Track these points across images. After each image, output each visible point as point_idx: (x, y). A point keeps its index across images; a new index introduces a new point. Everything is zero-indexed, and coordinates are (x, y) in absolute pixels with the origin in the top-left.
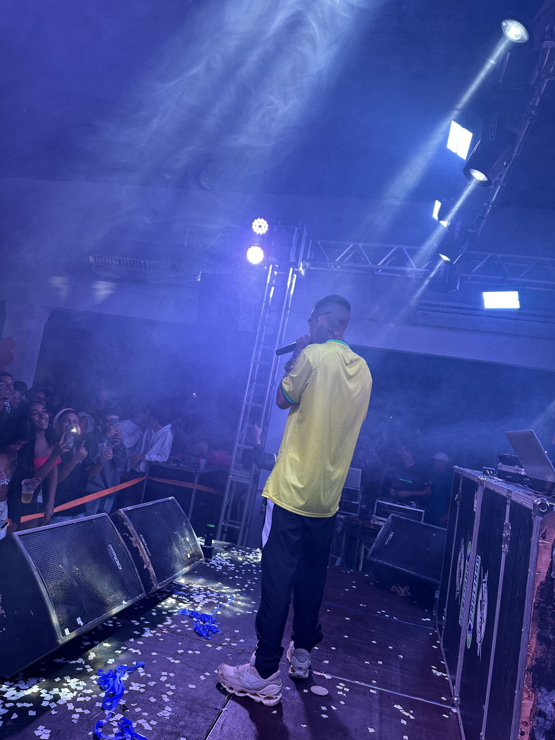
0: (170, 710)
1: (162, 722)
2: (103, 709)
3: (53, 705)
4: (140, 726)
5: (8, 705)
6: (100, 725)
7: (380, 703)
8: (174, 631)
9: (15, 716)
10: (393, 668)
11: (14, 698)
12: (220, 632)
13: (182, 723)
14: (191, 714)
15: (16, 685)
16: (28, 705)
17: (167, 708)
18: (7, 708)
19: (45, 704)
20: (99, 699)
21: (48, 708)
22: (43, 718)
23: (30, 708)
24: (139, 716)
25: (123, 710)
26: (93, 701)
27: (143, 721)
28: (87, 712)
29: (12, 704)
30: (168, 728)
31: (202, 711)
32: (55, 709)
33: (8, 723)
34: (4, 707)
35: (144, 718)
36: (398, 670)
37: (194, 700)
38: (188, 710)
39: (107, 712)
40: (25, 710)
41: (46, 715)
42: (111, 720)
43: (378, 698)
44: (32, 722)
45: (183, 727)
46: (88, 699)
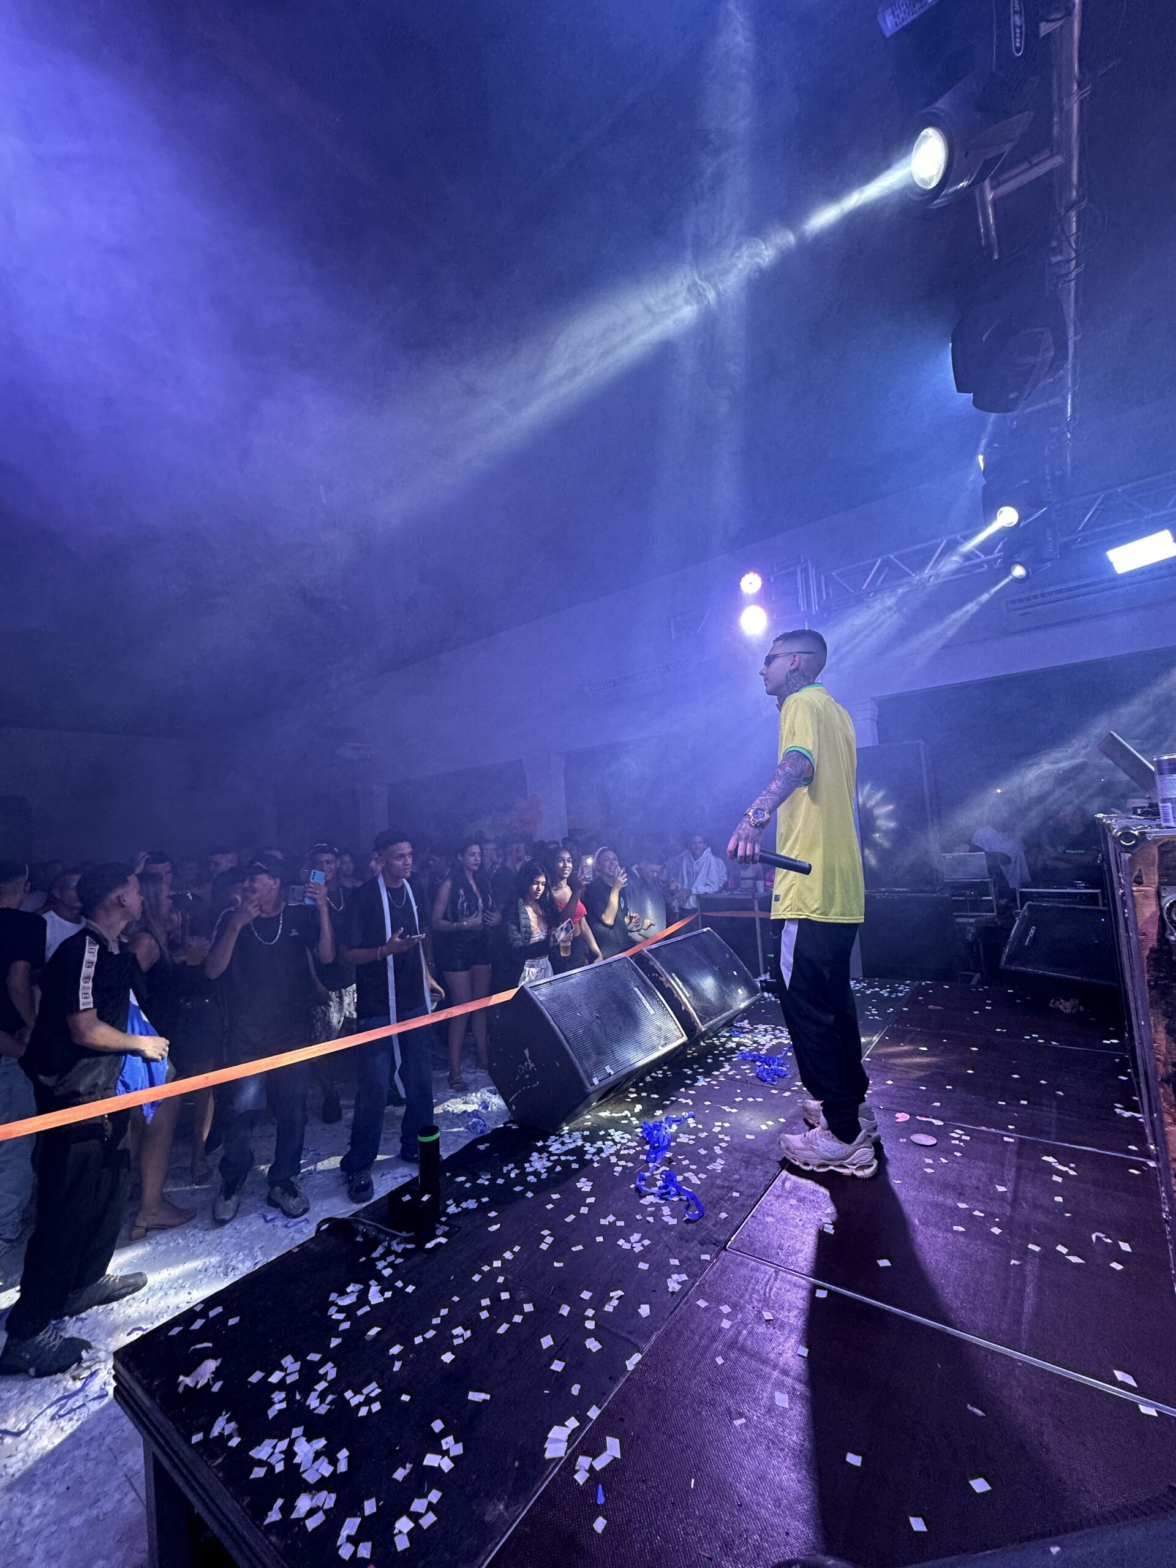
0: (723, 1162)
1: (712, 1175)
2: (647, 1162)
3: (596, 1158)
4: (686, 1179)
5: (552, 1158)
6: (643, 1179)
7: (1019, 1154)
8: (732, 1078)
9: (558, 1168)
10: (1045, 1109)
11: (558, 1152)
12: (789, 1076)
13: (737, 1177)
14: (747, 1167)
15: (561, 1139)
16: (571, 1158)
17: (719, 1161)
18: (551, 1161)
19: (588, 1157)
20: (643, 1152)
21: (592, 1161)
22: (585, 1170)
23: (574, 1161)
24: (687, 1169)
25: (670, 1163)
26: (638, 1153)
27: (691, 1174)
28: (630, 1165)
29: (556, 1158)
30: (718, 1182)
31: (761, 1164)
32: (598, 1162)
33: (552, 1175)
34: (549, 1160)
35: (692, 1171)
36: (1054, 1111)
37: (752, 1152)
38: (744, 1162)
39: (651, 1165)
40: (568, 1163)
41: (589, 1167)
42: (655, 1173)
43: (1015, 1148)
44: (575, 1175)
45: (738, 1181)
46: (632, 1152)
